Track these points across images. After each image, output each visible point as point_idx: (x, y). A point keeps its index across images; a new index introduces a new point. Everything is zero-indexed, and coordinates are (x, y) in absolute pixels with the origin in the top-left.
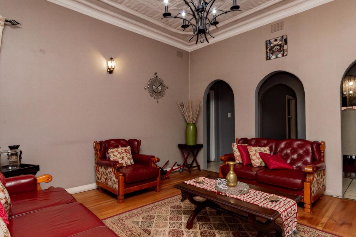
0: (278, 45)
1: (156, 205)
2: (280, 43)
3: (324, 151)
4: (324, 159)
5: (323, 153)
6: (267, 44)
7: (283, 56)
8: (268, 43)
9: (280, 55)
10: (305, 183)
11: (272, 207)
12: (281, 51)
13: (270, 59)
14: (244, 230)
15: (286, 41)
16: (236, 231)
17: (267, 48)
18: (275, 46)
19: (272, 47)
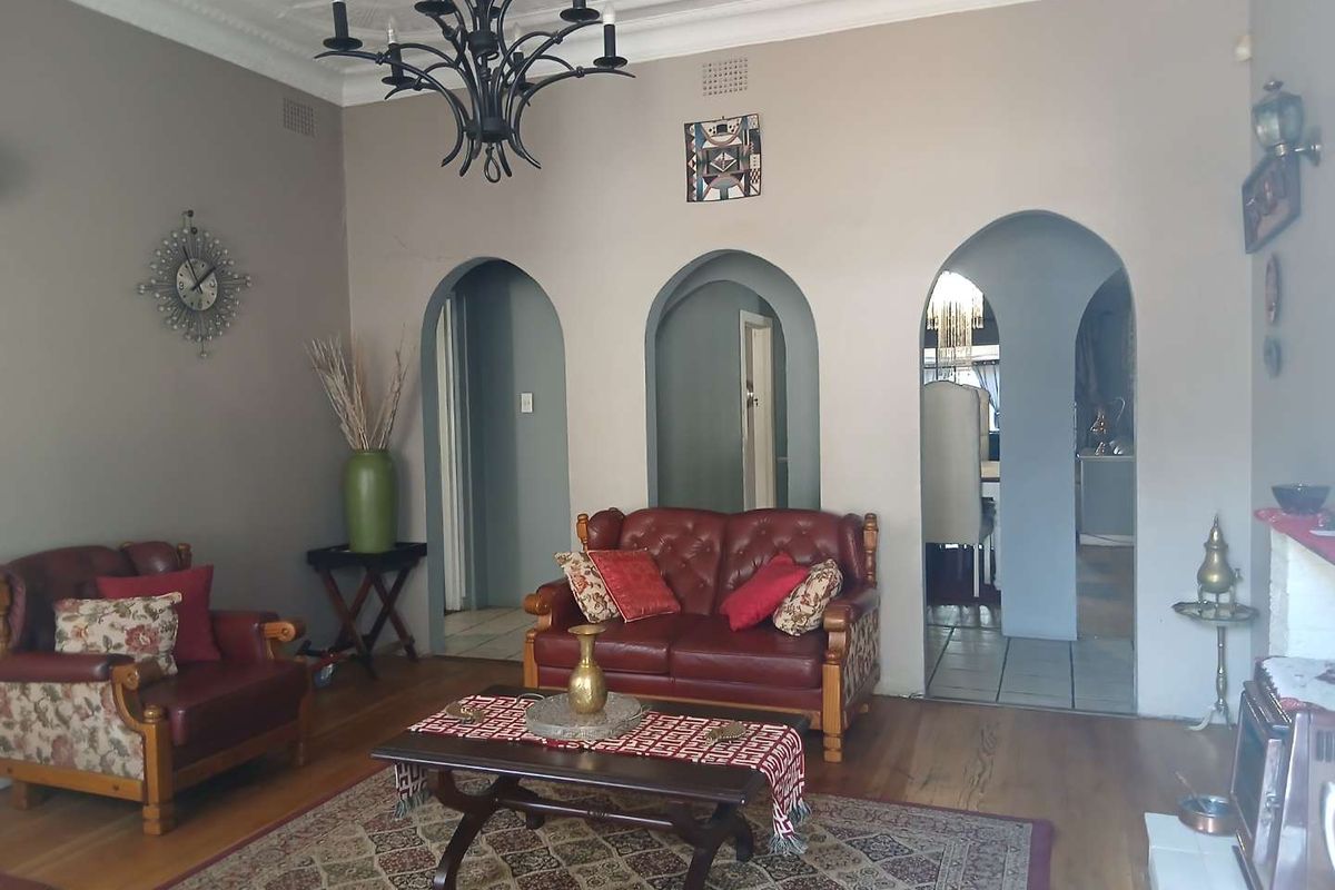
0: (729, 150)
1: (298, 832)
2: (737, 141)
3: (874, 549)
4: (874, 576)
5: (873, 555)
6: (689, 138)
7: (747, 194)
8: (693, 132)
9: (735, 192)
10: (825, 666)
11: (731, 759)
12: (739, 177)
13: (700, 199)
14: (661, 846)
15: (755, 136)
16: (637, 853)
17: (690, 154)
18: (718, 151)
19: (710, 154)
